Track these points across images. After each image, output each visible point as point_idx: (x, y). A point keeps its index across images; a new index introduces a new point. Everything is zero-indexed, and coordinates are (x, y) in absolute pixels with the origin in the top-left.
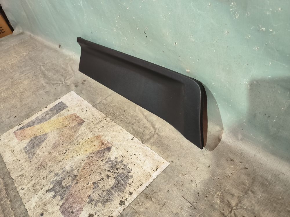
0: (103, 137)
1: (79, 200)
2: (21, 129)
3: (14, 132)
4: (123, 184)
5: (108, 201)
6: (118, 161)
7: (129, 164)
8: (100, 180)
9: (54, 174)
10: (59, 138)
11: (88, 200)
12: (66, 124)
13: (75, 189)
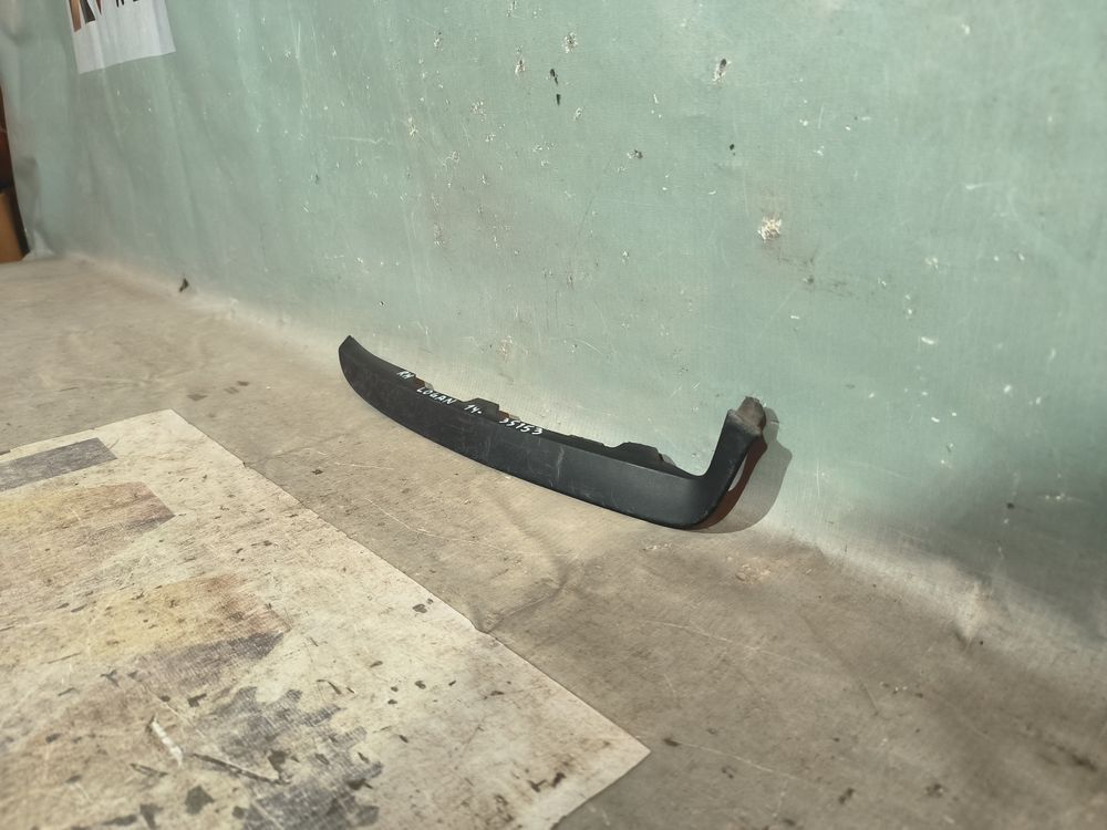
6: (297, 712)
7: (369, 737)
8: (131, 819)
12: (69, 518)
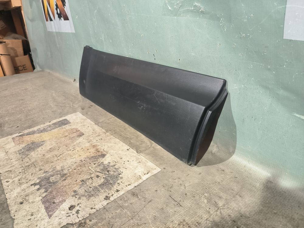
0: (100, 146)
1: (64, 193)
2: (20, 136)
3: (13, 138)
4: (111, 183)
5: (93, 195)
6: (110, 165)
7: (121, 168)
8: (89, 179)
9: (43, 172)
10: (56, 145)
11: (73, 193)
12: (66, 135)
13: (62, 184)
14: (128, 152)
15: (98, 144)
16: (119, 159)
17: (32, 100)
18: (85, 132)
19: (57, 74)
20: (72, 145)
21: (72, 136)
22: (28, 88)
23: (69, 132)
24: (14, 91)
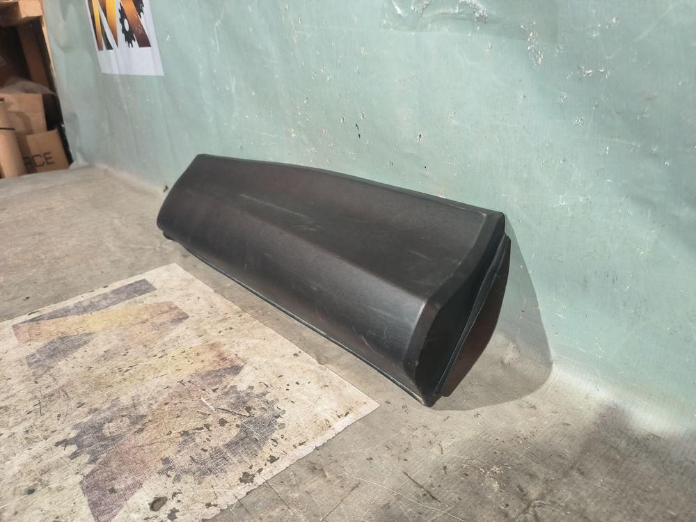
0: (227, 347)
1: (138, 465)
2: (32, 320)
3: (15, 327)
4: (257, 440)
5: (211, 471)
6: (253, 394)
7: (280, 401)
8: (202, 428)
9: (86, 410)
10: (121, 343)
11: (161, 466)
13: (133, 442)
14: (296, 362)
15: (223, 340)
16: (274, 379)
17: (63, 235)
18: (191, 311)
19: (125, 175)
20: (159, 343)
21: (158, 321)
22: (54, 206)
23: (151, 310)
24: (20, 214)
